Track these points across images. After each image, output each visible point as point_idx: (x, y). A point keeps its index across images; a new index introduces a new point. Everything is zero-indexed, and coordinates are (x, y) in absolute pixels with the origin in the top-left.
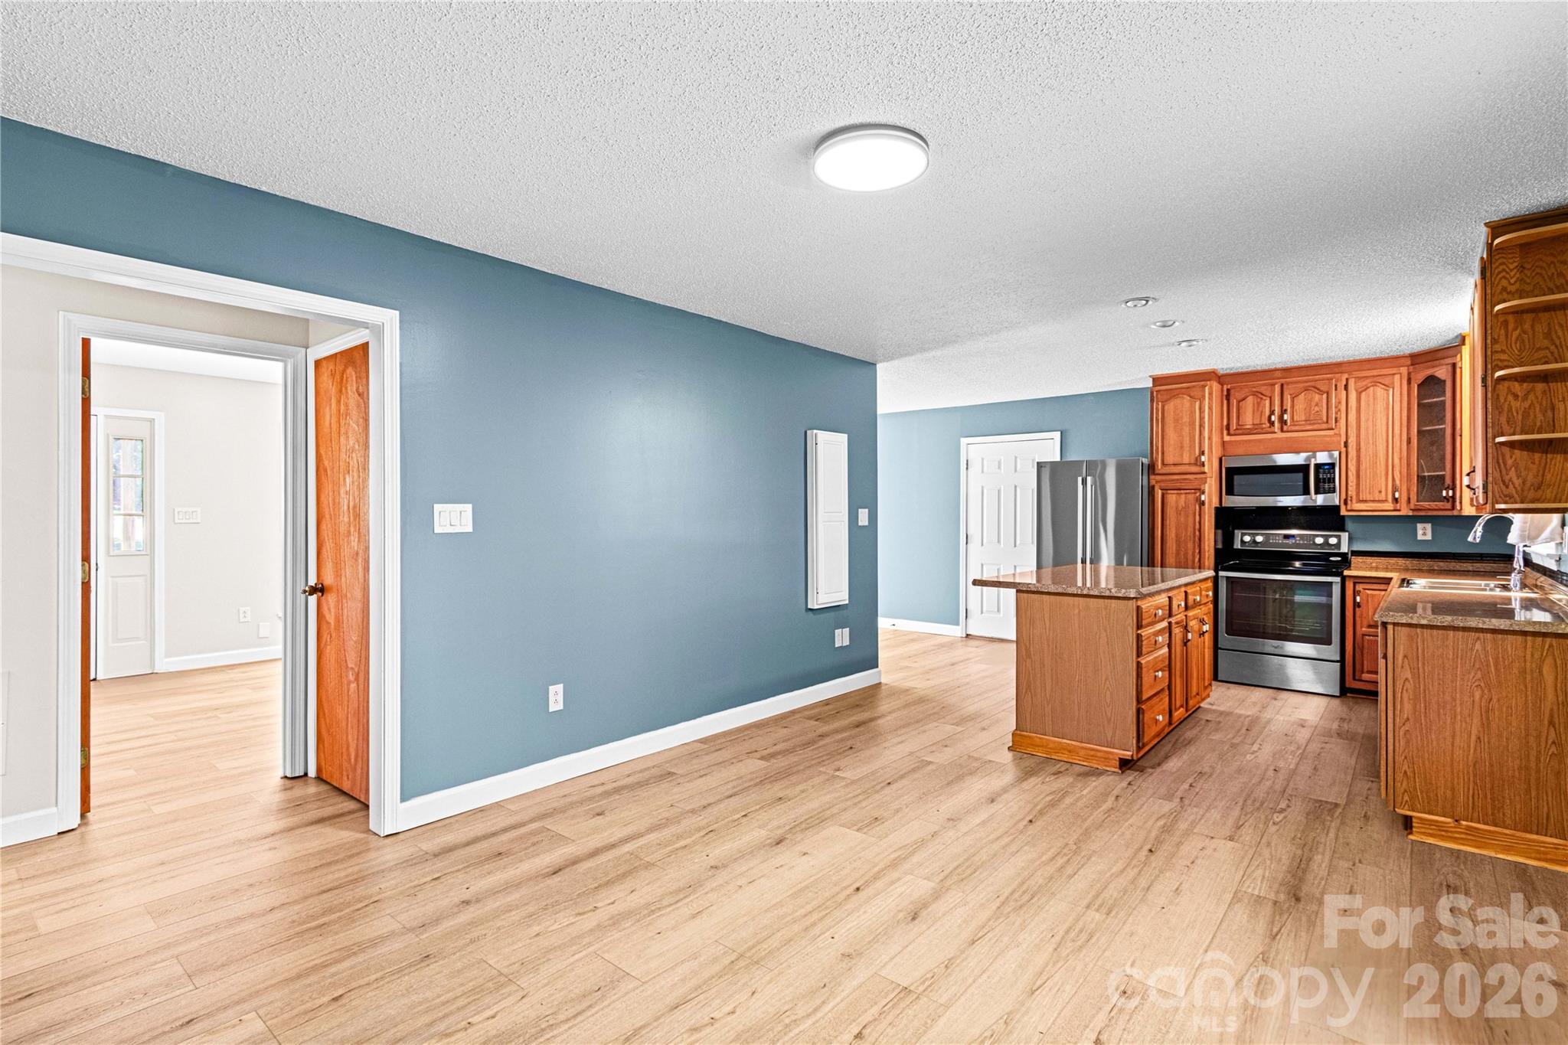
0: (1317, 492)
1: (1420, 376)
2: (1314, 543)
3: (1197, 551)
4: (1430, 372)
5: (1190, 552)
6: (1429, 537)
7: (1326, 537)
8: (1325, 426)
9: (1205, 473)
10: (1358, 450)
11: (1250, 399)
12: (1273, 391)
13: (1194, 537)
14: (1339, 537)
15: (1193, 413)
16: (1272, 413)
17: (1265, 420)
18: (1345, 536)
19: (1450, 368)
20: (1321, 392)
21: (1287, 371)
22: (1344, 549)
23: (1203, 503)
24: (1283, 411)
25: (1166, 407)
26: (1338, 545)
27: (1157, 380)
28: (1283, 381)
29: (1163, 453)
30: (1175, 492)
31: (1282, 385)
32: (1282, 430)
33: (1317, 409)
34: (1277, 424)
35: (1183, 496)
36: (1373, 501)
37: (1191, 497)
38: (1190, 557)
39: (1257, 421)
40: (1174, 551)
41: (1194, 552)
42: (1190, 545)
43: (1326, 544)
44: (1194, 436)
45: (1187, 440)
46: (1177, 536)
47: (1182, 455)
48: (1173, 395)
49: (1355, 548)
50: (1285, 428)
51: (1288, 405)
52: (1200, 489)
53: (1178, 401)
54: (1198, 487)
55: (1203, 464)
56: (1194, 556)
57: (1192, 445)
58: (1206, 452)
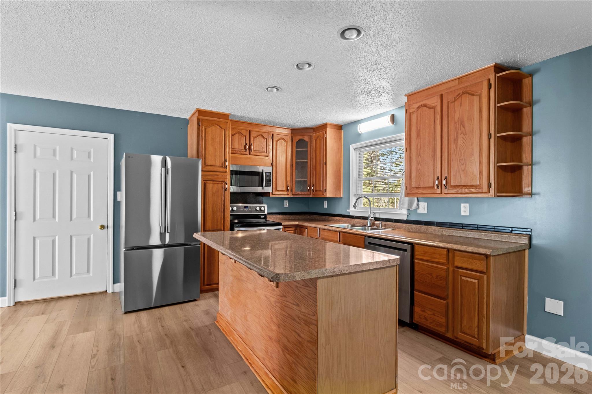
0: (265, 186)
1: (297, 139)
2: (256, 210)
3: (223, 217)
4: (301, 137)
5: (219, 218)
6: (287, 206)
7: (260, 207)
8: (265, 154)
9: (226, 172)
10: (276, 167)
11: (237, 135)
12: (246, 133)
14: (264, 207)
15: (221, 137)
16: (246, 144)
17: (243, 148)
18: (266, 206)
19: (310, 137)
20: (264, 138)
21: (251, 124)
22: (266, 213)
23: (225, 190)
24: (250, 145)
25: (207, 130)
26: (264, 211)
27: (200, 112)
28: (250, 129)
29: (205, 158)
30: (211, 182)
31: (250, 131)
32: (250, 154)
33: (262, 146)
34: (248, 151)
35: (216, 185)
36: (281, 191)
37: (220, 186)
39: (240, 148)
40: (211, 218)
41: (221, 218)
42: (219, 214)
43: (260, 210)
44: (222, 151)
45: (218, 152)
46: (212, 208)
47: (215, 161)
48: (211, 124)
49: (268, 212)
50: (251, 153)
51: (252, 142)
52: (224, 182)
53: (213, 128)
54: (223, 180)
55: (226, 168)
56: (221, 220)
57: (220, 156)
58: (227, 160)
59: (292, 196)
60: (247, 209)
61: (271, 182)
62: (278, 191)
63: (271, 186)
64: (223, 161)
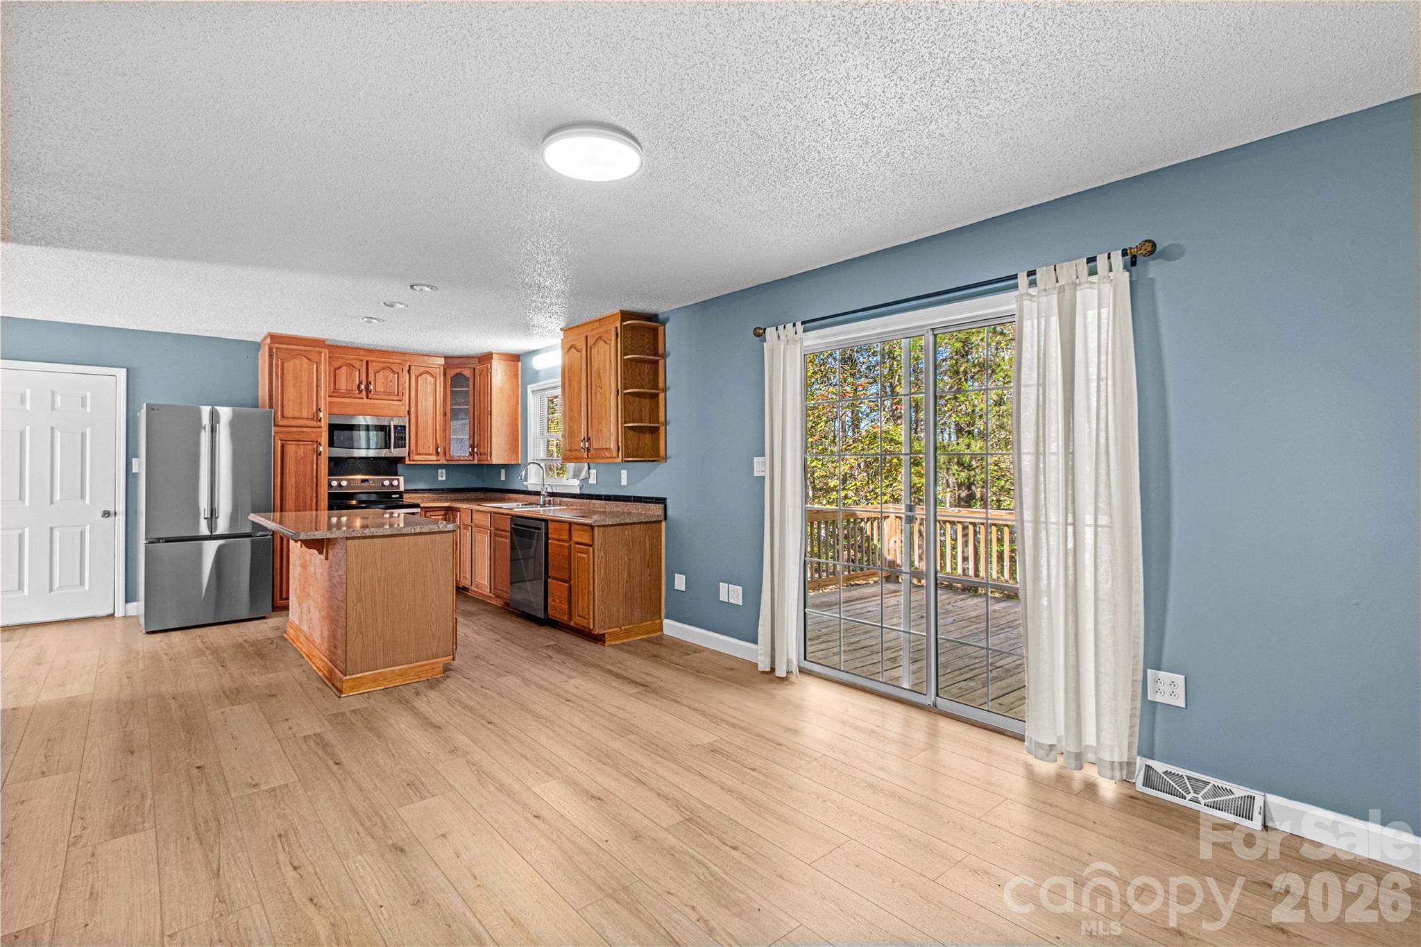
0: (395, 447)
1: (453, 372)
2: (384, 486)
3: (314, 495)
4: (459, 370)
5: (308, 498)
6: (444, 478)
7: (391, 481)
8: (397, 398)
9: (320, 427)
10: (417, 418)
11: (344, 368)
12: (361, 365)
13: (312, 484)
14: (398, 480)
15: (310, 374)
16: (361, 383)
17: (355, 387)
18: (401, 479)
19: (472, 370)
20: (394, 372)
21: (370, 351)
22: (402, 489)
23: (319, 454)
24: (368, 383)
25: (286, 365)
26: (398, 486)
27: (274, 338)
28: (368, 359)
29: (282, 407)
30: (294, 442)
31: (367, 362)
32: (367, 397)
33: (391, 384)
34: (364, 393)
35: (302, 447)
36: (425, 454)
37: (309, 448)
38: (308, 502)
39: (349, 388)
40: (294, 497)
41: (312, 496)
42: (308, 490)
43: (391, 485)
44: (312, 395)
45: (305, 397)
46: (296, 483)
47: (301, 412)
48: (293, 355)
49: (407, 488)
50: (370, 395)
51: (371, 378)
52: (317, 442)
53: (297, 361)
54: (315, 439)
55: (320, 420)
56: (312, 500)
57: (310, 403)
58: (322, 409)
59: (445, 463)
60: (366, 484)
61: (405, 439)
62: (421, 454)
63: (405, 447)
64: (315, 410)
